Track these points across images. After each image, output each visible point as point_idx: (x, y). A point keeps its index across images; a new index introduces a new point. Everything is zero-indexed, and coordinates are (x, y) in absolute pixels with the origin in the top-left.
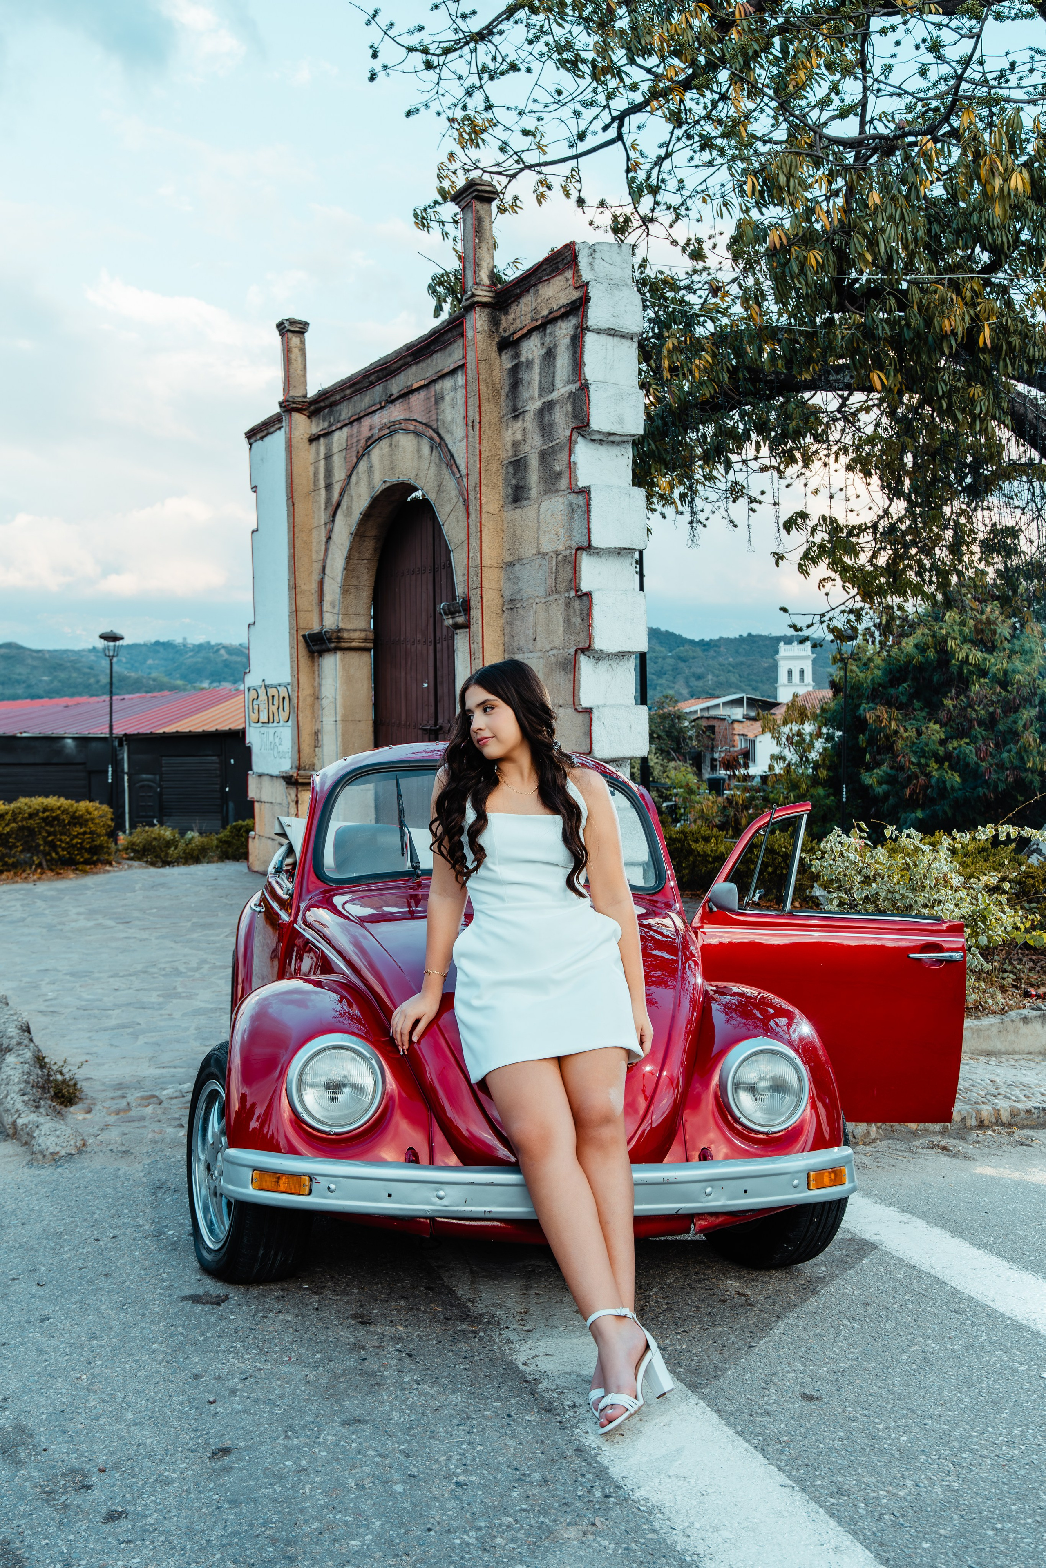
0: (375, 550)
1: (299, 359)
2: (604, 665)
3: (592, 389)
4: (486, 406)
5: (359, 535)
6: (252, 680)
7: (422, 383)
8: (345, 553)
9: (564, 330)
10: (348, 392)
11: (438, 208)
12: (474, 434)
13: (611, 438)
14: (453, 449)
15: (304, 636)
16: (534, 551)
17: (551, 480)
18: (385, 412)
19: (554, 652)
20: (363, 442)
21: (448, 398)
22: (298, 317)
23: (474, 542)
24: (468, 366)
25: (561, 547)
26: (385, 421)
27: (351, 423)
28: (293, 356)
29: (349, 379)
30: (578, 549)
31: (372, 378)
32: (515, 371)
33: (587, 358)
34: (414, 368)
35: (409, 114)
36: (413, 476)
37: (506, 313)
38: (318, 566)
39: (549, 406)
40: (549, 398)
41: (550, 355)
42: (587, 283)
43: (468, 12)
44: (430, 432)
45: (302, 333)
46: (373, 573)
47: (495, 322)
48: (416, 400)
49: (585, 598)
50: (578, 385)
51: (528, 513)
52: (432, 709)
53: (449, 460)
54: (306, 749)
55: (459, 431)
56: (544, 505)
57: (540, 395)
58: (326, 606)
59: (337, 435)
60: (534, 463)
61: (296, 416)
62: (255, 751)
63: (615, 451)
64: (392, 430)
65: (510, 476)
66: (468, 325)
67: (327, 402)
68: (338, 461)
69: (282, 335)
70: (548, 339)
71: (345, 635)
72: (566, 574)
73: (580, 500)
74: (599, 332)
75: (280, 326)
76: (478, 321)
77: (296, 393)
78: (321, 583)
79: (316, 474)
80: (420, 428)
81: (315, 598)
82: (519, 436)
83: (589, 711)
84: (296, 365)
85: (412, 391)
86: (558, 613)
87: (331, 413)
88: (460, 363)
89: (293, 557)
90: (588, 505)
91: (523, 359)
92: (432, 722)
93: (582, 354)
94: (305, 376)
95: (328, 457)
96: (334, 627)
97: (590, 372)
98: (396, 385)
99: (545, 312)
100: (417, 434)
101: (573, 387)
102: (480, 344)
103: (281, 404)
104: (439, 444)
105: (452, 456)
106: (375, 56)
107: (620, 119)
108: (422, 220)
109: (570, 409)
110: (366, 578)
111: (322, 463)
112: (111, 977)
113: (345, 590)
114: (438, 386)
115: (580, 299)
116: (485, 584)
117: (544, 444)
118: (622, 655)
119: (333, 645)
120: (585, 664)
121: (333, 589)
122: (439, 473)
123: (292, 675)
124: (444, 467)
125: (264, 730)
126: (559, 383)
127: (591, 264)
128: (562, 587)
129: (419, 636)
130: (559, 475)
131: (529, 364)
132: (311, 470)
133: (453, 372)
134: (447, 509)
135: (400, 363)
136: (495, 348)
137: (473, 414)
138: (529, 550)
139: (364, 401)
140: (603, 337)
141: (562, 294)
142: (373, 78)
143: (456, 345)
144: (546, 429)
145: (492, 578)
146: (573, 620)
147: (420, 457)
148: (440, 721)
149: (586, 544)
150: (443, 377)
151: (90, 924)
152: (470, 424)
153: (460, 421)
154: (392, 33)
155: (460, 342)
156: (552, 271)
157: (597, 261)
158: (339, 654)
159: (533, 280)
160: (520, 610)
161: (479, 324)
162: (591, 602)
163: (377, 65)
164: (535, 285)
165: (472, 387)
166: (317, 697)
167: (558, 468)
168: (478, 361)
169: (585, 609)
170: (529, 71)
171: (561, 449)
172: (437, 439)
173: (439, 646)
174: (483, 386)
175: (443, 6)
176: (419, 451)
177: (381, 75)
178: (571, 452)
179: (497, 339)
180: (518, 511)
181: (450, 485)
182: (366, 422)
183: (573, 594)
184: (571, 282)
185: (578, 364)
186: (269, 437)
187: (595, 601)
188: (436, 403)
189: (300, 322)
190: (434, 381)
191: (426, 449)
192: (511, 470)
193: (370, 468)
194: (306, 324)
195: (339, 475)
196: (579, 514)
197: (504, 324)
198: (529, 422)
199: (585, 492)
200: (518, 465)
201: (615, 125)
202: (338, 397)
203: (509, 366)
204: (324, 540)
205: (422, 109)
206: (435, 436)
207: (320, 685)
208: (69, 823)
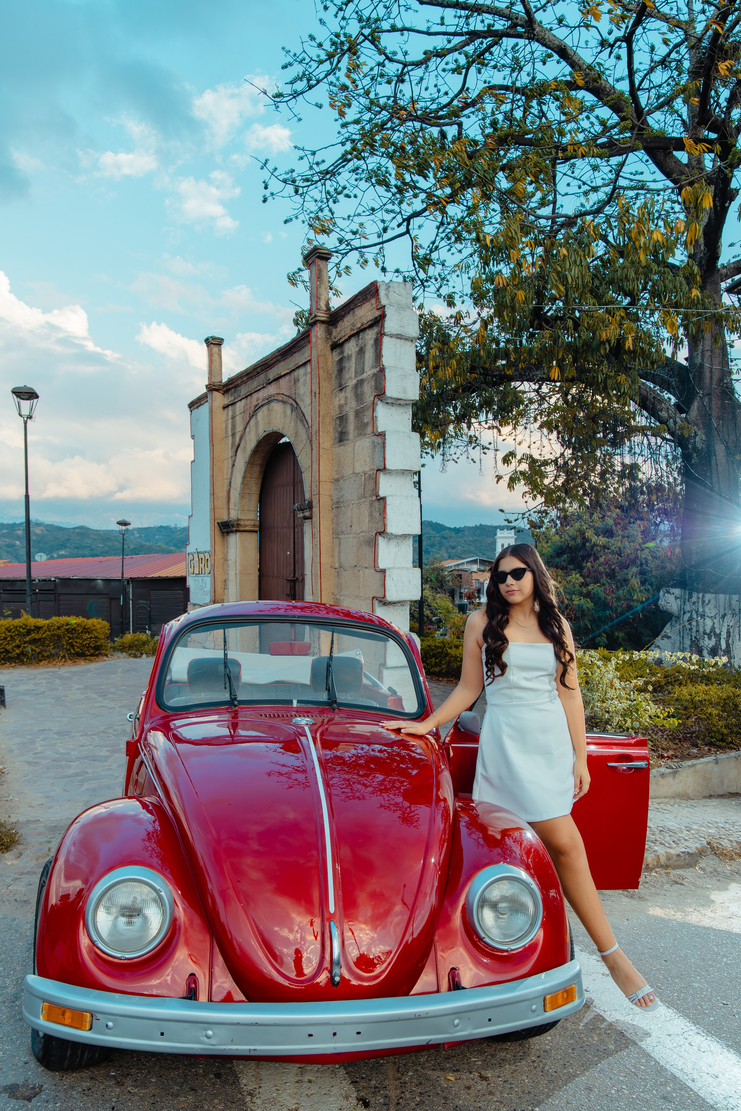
0: (260, 472)
1: (218, 360)
2: (393, 543)
3: (387, 371)
4: (322, 383)
5: (250, 463)
6: (190, 549)
7: (287, 371)
8: (242, 474)
9: (370, 335)
10: (245, 379)
11: (301, 273)
12: (316, 401)
13: (399, 402)
14: (304, 411)
15: (218, 523)
16: (351, 472)
17: (361, 428)
18: (265, 390)
19: (363, 534)
20: (253, 408)
21: (301, 380)
22: (217, 336)
23: (315, 467)
24: (313, 359)
25: (367, 469)
26: (266, 395)
27: (247, 397)
28: (214, 358)
29: (246, 371)
30: (378, 470)
31: (259, 370)
32: (341, 361)
33: (384, 352)
34: (282, 363)
35: (286, 222)
36: (281, 428)
37: (336, 327)
38: (227, 482)
39: (361, 382)
40: (361, 378)
41: (361, 351)
42: (384, 306)
43: (320, 161)
44: (291, 401)
45: (220, 345)
46: (259, 486)
47: (329, 333)
48: (283, 381)
49: (382, 501)
50: (378, 369)
51: (348, 448)
52: (292, 568)
53: (302, 417)
54: (219, 590)
55: (308, 401)
56: (358, 443)
57: (356, 376)
58: (232, 506)
59: (238, 404)
60: (351, 417)
61: (215, 393)
62: (192, 590)
63: (401, 410)
64: (269, 400)
65: (337, 426)
66: (313, 334)
67: (233, 385)
68: (238, 419)
69: (208, 346)
70: (360, 341)
71: (242, 523)
72: (370, 486)
73: (379, 440)
74: (391, 336)
75: (207, 341)
76: (319, 332)
77: (216, 380)
78: (229, 492)
79: (226, 428)
80: (285, 398)
81: (225, 501)
82: (342, 402)
83: (384, 571)
84: (216, 364)
85: (281, 377)
86: (365, 510)
87: (235, 391)
88: (309, 359)
89: (212, 476)
90: (384, 443)
91: (345, 354)
92: (292, 575)
93: (381, 350)
94: (221, 370)
95: (233, 418)
96: (235, 518)
97: (386, 360)
98: (272, 374)
99: (359, 325)
100: (284, 402)
101: (375, 370)
102: (319, 346)
103: (206, 386)
104: (296, 408)
105: (304, 415)
106: (266, 188)
107: (408, 220)
108: (292, 280)
109: (373, 384)
110: (255, 489)
111: (230, 421)
112: (82, 735)
113: (242, 496)
114: (296, 373)
115: (380, 316)
116: (321, 492)
117: (358, 406)
118: (405, 536)
119: (234, 529)
120: (382, 542)
121: (235, 495)
122: (296, 426)
123: (211, 546)
124: (299, 422)
125: (196, 578)
126: (367, 369)
127: (387, 295)
128: (368, 494)
129: (285, 524)
130: (366, 424)
131: (349, 357)
132: (224, 425)
133: (305, 364)
134: (301, 447)
135: (274, 360)
136: (329, 349)
137: (315, 388)
138: (348, 471)
139: (254, 384)
140: (394, 340)
141: (369, 314)
142: (265, 201)
143: (306, 348)
144: (359, 397)
145: (326, 489)
146: (375, 514)
147: (285, 416)
148: (297, 575)
149: (382, 467)
150: (298, 367)
151: (83, 696)
152: (313, 394)
153: (308, 393)
154: (276, 174)
155: (309, 347)
156: (364, 300)
157: (391, 293)
158: (238, 534)
159: (352, 306)
160: (343, 508)
161: (319, 334)
162: (385, 503)
163: (267, 193)
164: (353, 309)
165: (316, 372)
166: (226, 560)
167: (366, 421)
168: (318, 356)
169: (382, 507)
170: (355, 196)
171: (368, 409)
172: (295, 405)
173: (296, 530)
174: (321, 372)
175: (305, 158)
176: (284, 413)
177: (270, 199)
178: (374, 410)
179: (330, 343)
180: (342, 447)
181: (302, 432)
182: (255, 396)
183: (374, 498)
184: (374, 306)
185: (378, 356)
186: (201, 407)
187: (388, 502)
188: (295, 383)
189: (218, 339)
190: (294, 370)
191: (289, 411)
192: (338, 422)
193: (257, 423)
194: (222, 340)
195: (239, 428)
196: (378, 448)
197: (334, 333)
198: (349, 393)
199: (382, 435)
200: (342, 419)
201: (405, 224)
202: (239, 382)
203: (337, 359)
204: (231, 466)
205: (294, 219)
206: (294, 403)
207: (227, 552)
208: (82, 632)
